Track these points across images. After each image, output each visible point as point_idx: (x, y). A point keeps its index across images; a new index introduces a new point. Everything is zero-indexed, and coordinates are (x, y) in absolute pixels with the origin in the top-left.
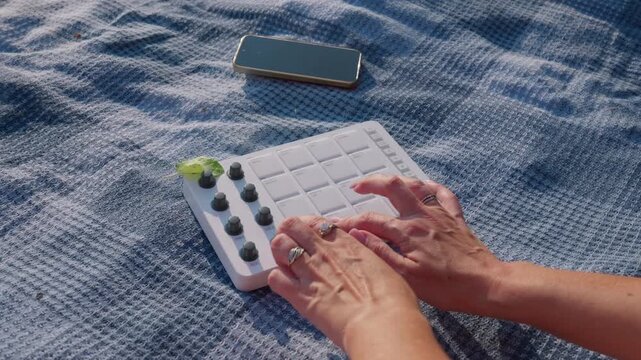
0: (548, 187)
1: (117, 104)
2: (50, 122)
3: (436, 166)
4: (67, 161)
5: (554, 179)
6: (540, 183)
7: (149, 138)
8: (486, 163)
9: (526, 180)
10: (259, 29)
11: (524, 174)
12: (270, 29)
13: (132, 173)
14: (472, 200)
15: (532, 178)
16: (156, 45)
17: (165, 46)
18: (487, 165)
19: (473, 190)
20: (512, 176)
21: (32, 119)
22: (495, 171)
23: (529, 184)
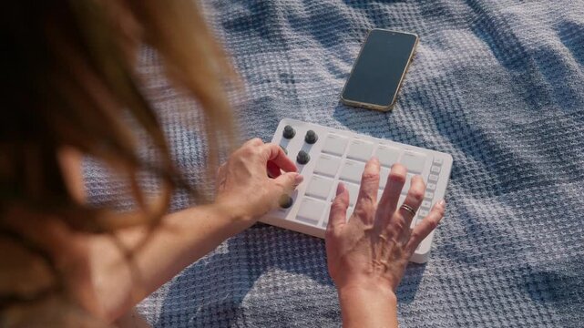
0: (542, 299)
1: (313, 41)
2: (262, 35)
3: (465, 220)
4: (247, 68)
5: (555, 298)
6: (539, 291)
7: (307, 78)
8: (511, 245)
9: (528, 281)
10: (474, 25)
11: (532, 275)
12: (481, 30)
13: (267, 99)
14: (464, 265)
15: (535, 283)
16: (380, 4)
17: (387, 7)
18: (510, 247)
19: (473, 259)
20: (521, 270)
21: (255, 27)
22: (512, 256)
23: (527, 285)
